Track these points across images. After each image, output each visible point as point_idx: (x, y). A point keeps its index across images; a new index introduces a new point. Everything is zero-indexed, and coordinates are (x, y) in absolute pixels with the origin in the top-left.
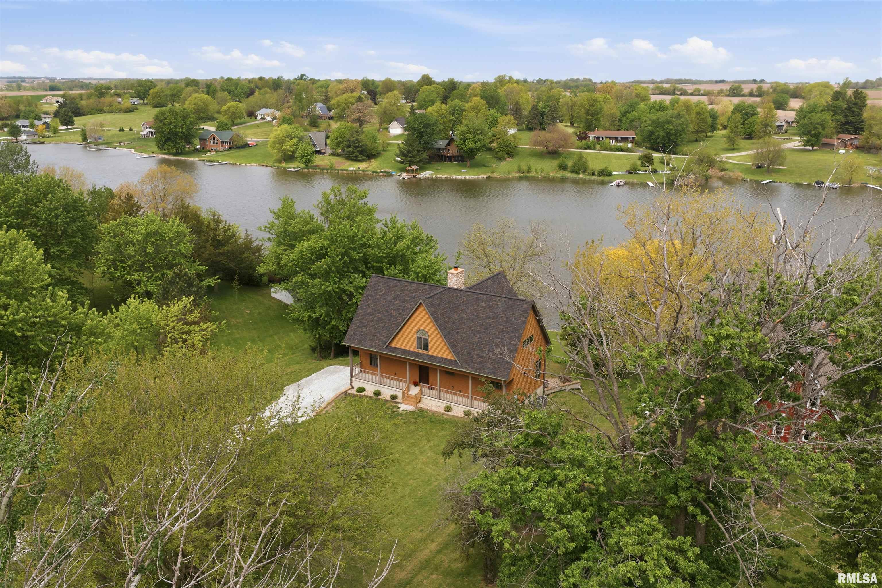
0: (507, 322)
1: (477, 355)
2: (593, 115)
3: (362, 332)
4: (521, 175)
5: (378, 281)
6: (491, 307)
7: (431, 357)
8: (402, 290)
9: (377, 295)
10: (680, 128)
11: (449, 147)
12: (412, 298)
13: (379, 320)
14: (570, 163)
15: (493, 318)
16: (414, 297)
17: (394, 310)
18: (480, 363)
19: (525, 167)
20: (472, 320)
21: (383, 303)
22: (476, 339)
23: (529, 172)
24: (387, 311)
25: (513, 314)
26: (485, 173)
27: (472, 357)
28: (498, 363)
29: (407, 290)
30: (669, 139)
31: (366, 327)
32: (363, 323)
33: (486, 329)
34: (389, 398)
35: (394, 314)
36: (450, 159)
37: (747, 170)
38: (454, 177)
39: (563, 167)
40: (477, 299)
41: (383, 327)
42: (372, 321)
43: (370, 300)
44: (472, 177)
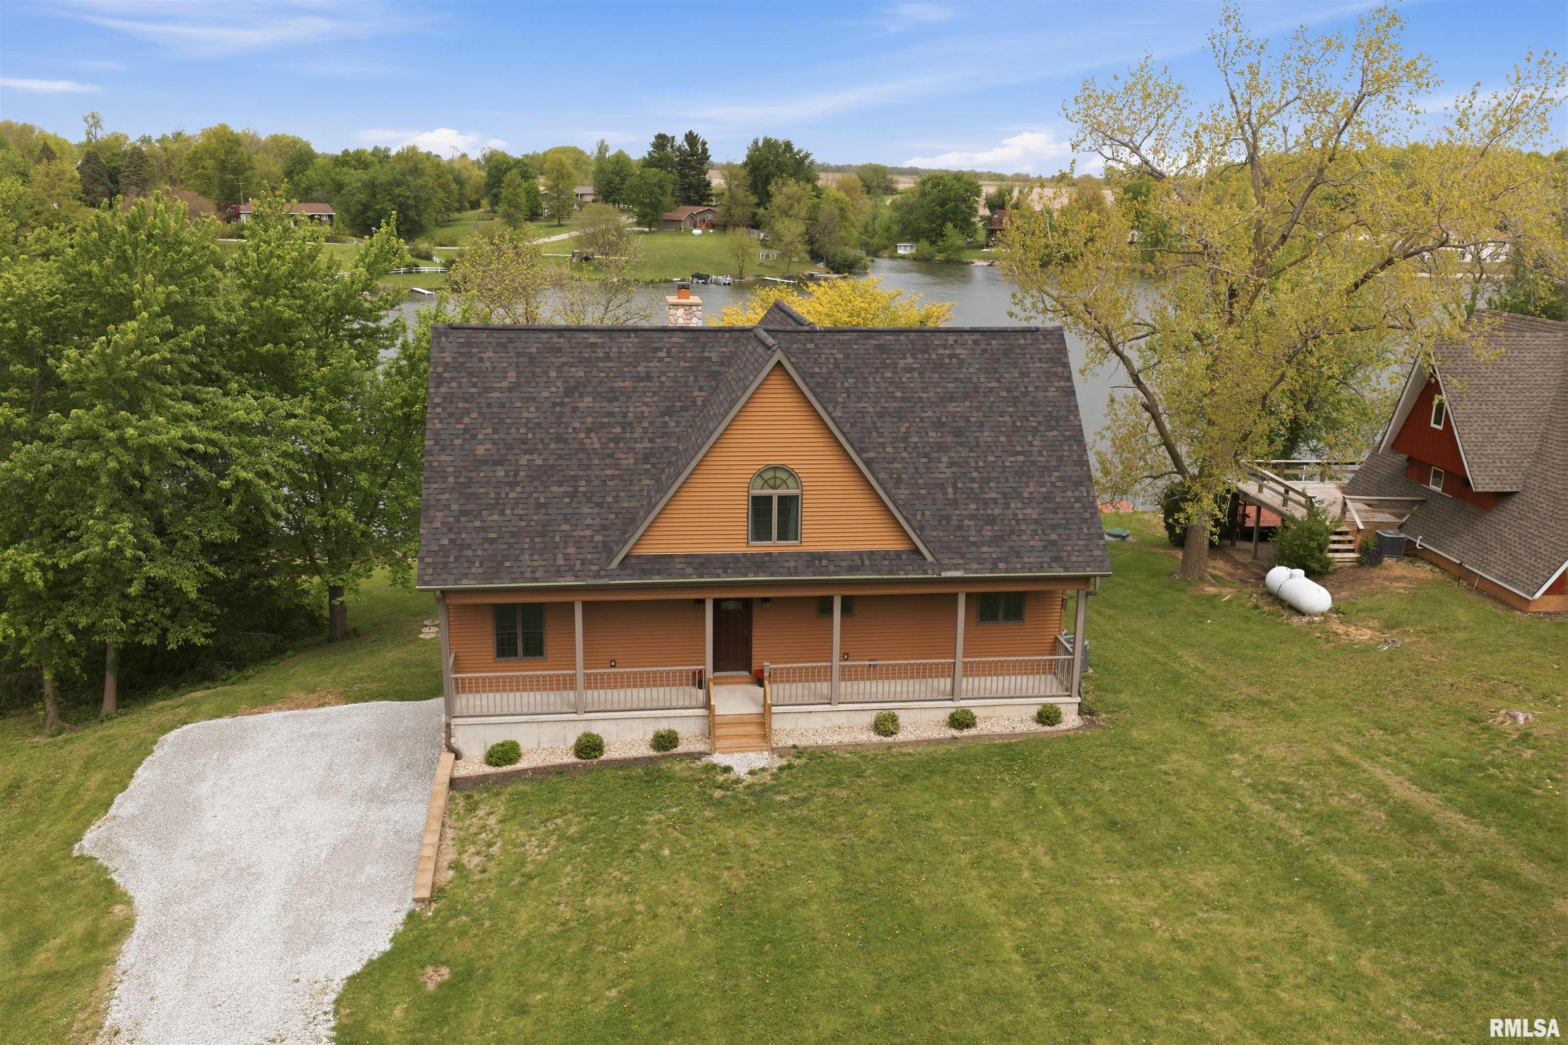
0: (1015, 401)
1: (972, 517)
3: (485, 529)
5: (468, 344)
6: (938, 366)
7: (814, 558)
8: (583, 361)
9: (486, 390)
12: (640, 379)
13: (542, 474)
15: (966, 396)
16: (648, 377)
17: (589, 431)
18: (995, 541)
20: (900, 415)
21: (531, 412)
22: (943, 471)
24: (559, 439)
25: (1022, 374)
27: (960, 527)
28: (1053, 528)
29: (607, 357)
31: (498, 505)
32: (476, 496)
33: (958, 433)
34: (646, 751)
35: (594, 442)
40: (881, 349)
41: (574, 495)
42: (513, 485)
43: (467, 412)
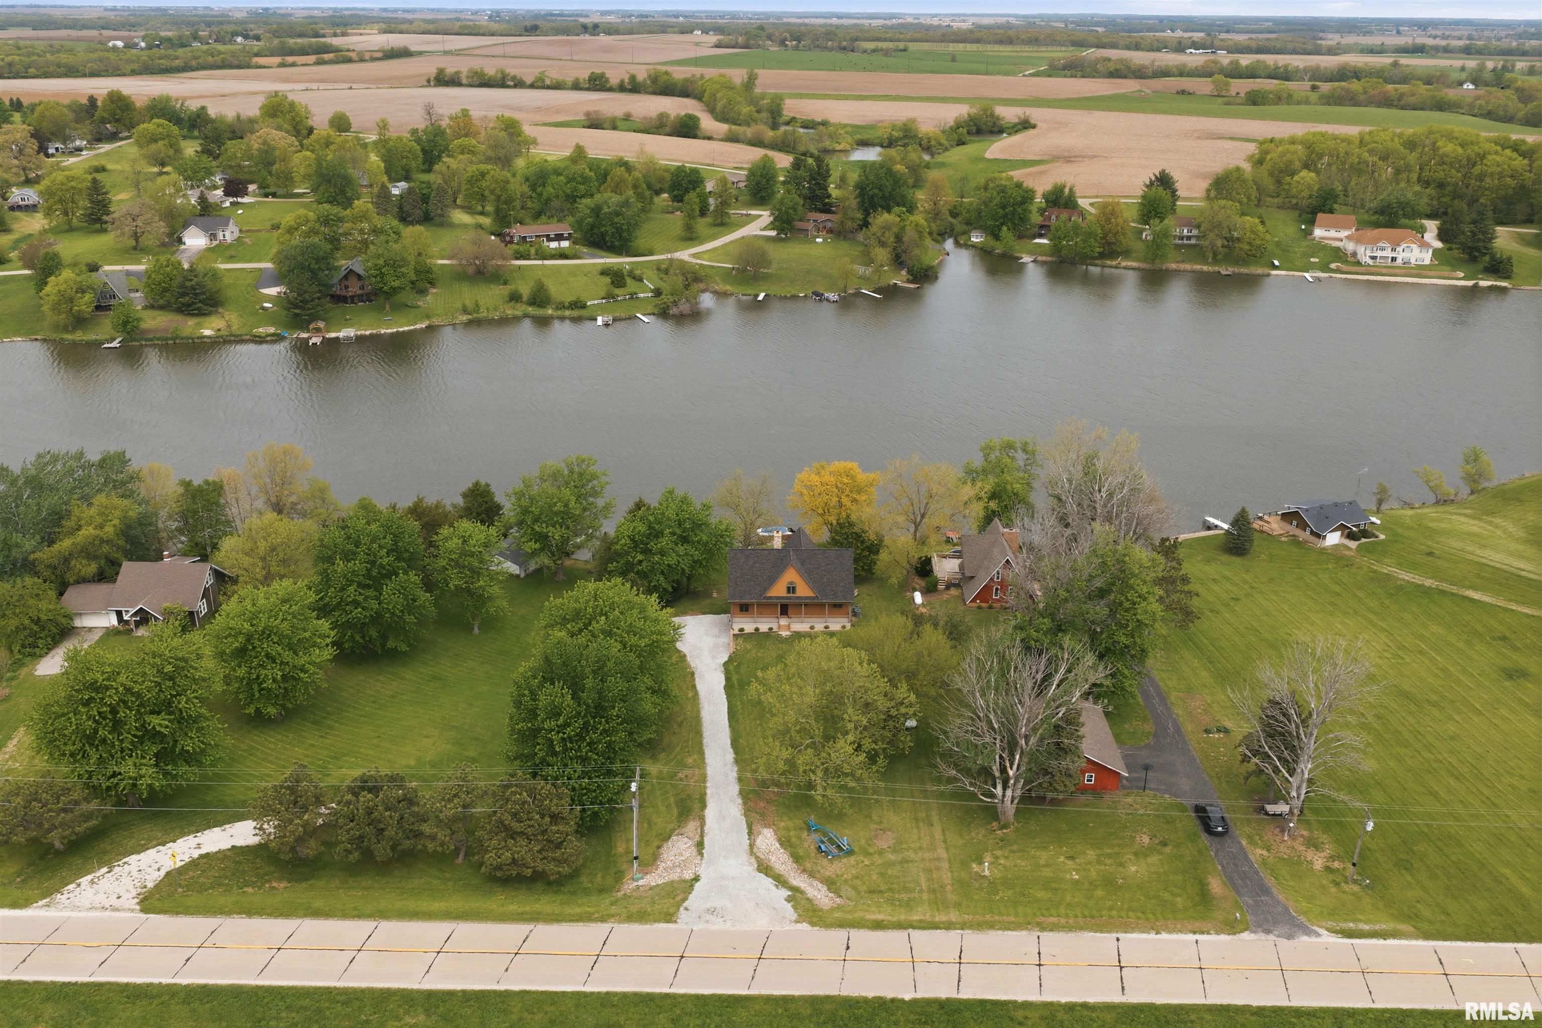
0: (840, 565)
1: (829, 590)
2: (506, 202)
3: (739, 590)
4: (470, 317)
5: (735, 553)
6: (826, 557)
7: (798, 598)
8: (757, 556)
9: (739, 562)
10: (633, 221)
11: (347, 283)
12: (767, 560)
13: (749, 580)
14: (525, 290)
15: (831, 564)
18: (833, 594)
19: (469, 304)
20: (818, 568)
21: (747, 567)
22: (825, 580)
23: (478, 312)
26: (421, 320)
27: (825, 593)
28: (844, 592)
29: (761, 556)
30: (620, 236)
32: (737, 584)
34: (767, 630)
36: (353, 299)
37: (727, 275)
38: (383, 332)
39: (515, 298)
41: (755, 584)
43: (736, 567)
44: (406, 329)
